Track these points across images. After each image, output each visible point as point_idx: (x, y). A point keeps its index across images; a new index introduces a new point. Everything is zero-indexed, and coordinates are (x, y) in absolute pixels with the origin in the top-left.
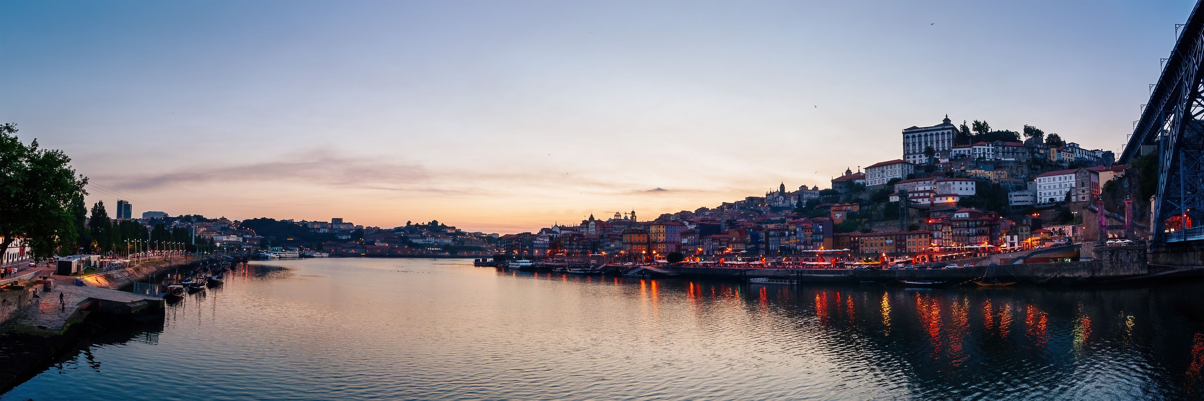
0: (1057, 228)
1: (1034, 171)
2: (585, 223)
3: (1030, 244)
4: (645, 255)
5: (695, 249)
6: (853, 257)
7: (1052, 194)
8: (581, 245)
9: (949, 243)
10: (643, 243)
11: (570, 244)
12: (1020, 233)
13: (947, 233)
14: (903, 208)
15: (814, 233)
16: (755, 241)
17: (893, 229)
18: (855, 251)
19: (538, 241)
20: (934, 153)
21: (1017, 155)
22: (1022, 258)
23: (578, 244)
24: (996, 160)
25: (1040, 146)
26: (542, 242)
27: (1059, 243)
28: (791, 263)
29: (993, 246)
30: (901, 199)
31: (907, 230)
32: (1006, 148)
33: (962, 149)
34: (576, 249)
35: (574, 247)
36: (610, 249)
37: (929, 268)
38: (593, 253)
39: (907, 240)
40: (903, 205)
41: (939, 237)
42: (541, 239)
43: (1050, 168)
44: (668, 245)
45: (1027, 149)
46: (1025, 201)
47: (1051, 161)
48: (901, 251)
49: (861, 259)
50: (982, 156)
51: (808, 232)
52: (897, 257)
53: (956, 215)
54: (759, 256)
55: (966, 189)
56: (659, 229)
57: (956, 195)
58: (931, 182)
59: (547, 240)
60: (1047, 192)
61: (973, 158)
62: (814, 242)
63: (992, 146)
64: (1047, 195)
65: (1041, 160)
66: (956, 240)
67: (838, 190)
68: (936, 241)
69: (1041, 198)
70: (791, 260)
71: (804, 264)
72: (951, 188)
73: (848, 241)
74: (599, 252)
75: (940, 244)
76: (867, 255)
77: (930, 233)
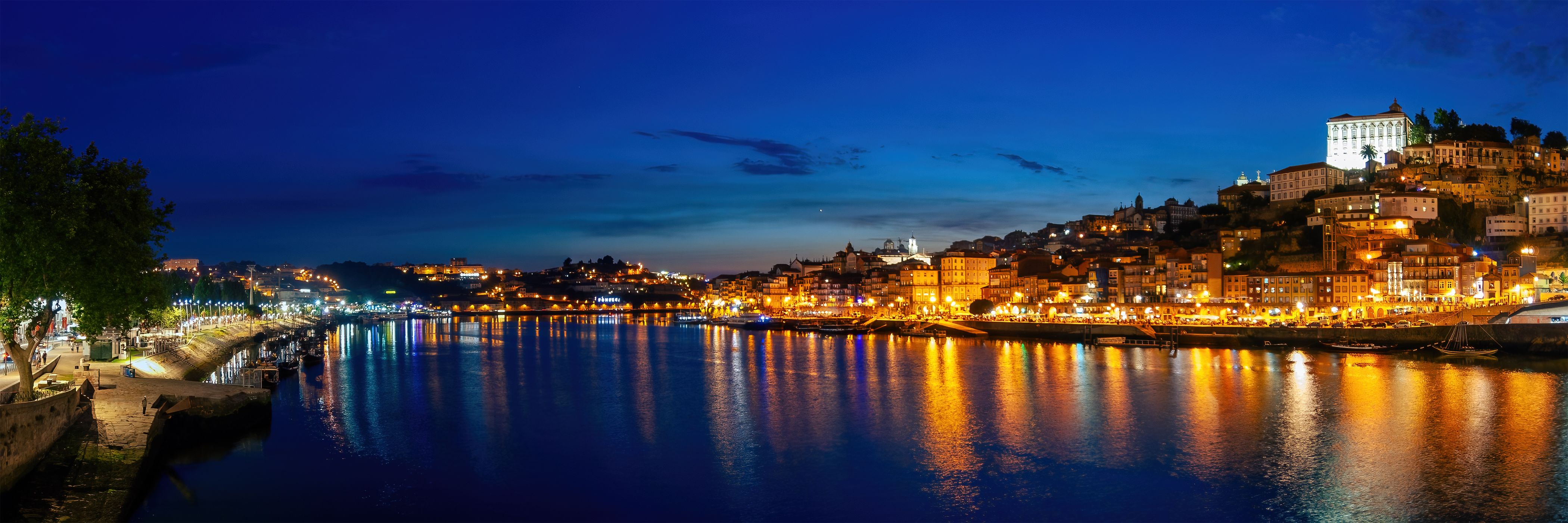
0: (1557, 272)
1: (1523, 186)
2: (842, 255)
3: (1518, 296)
4: (935, 304)
5: (1011, 294)
6: (1253, 308)
7: (1552, 221)
8: (836, 288)
9: (1398, 290)
10: (932, 285)
11: (820, 288)
12: (1503, 278)
13: (1395, 275)
14: (1330, 236)
15: (1193, 271)
16: (1104, 283)
17: (1313, 267)
18: (1254, 299)
19: (771, 285)
20: (1376, 154)
21: (1501, 161)
22: (1506, 315)
23: (832, 288)
24: (1468, 167)
25: (1535, 148)
26: (776, 285)
27: (1560, 294)
28: (1158, 316)
29: (1463, 296)
30: (1328, 223)
31: (1334, 269)
32: (1484, 151)
33: (1418, 150)
34: (828, 294)
35: (826, 291)
36: (881, 295)
37: (1368, 326)
38: (856, 301)
39: (1335, 284)
40: (1328, 231)
41: (1383, 280)
42: (774, 281)
43: (1549, 183)
44: (969, 287)
45: (1516, 153)
46: (1512, 230)
47: (1551, 172)
48: (1325, 300)
49: (1264, 311)
50: (1448, 160)
51: (1185, 270)
52: (1319, 308)
53: (1409, 247)
54: (1110, 306)
55: (1424, 209)
56: (954, 264)
57: (1409, 218)
58: (1371, 197)
59: (784, 282)
60: (1544, 218)
61: (1433, 163)
62: (1193, 285)
63: (1464, 146)
64: (1545, 221)
65: (1536, 170)
66: (1409, 286)
67: (1228, 205)
68: (1378, 285)
69: (1534, 227)
70: (1158, 312)
71: (1179, 318)
72: (1402, 206)
73: (1245, 284)
74: (864, 299)
75: (1385, 292)
76: (1274, 305)
77: (1369, 274)
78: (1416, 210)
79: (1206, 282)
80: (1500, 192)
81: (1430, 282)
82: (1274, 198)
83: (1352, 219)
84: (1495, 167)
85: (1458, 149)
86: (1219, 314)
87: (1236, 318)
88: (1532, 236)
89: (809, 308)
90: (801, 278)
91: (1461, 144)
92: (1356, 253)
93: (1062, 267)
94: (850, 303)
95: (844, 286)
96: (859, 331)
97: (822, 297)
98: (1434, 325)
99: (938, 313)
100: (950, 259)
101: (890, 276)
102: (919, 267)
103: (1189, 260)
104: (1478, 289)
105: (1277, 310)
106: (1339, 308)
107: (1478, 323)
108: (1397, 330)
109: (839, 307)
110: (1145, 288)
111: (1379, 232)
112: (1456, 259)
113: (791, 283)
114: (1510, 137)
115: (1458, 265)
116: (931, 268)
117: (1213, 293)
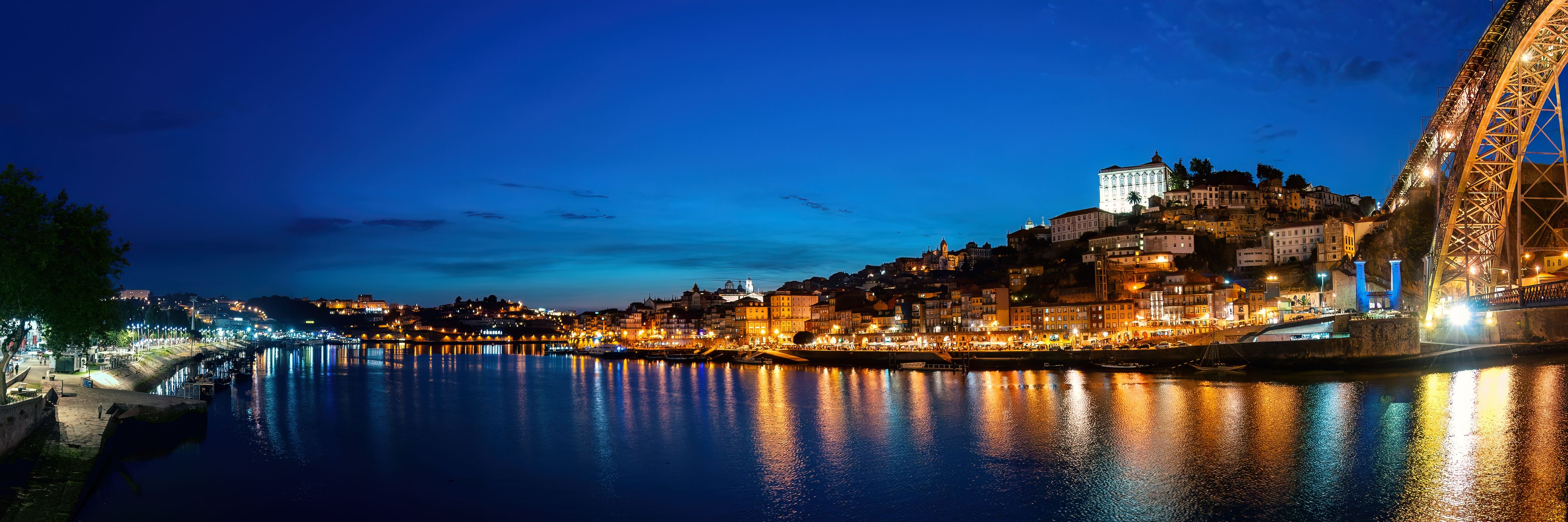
0: (1299, 296)
1: (1270, 222)
2: (687, 294)
3: (1264, 317)
4: (765, 336)
5: (830, 327)
6: (1035, 334)
7: (1294, 251)
8: (682, 323)
9: (1160, 316)
10: (763, 320)
11: (668, 323)
12: (1251, 302)
13: (1157, 303)
14: (1101, 271)
15: (984, 304)
16: (908, 315)
17: (1087, 298)
18: (1037, 327)
19: (627, 320)
20: (1140, 199)
21: (1249, 201)
22: (1254, 334)
23: (678, 322)
24: (1221, 207)
25: (1278, 189)
26: (632, 320)
27: (1301, 314)
28: (955, 343)
29: (1216, 319)
30: (1098, 259)
31: (1105, 299)
32: (1233, 193)
33: (1177, 194)
34: (675, 328)
35: (674, 325)
36: (719, 329)
37: (1134, 347)
38: (698, 334)
39: (1106, 312)
40: (1099, 266)
41: (1147, 308)
42: (630, 317)
43: (1290, 219)
44: (795, 321)
45: (1261, 194)
46: (1259, 261)
47: (1292, 209)
48: (1098, 326)
49: (1045, 336)
50: (1203, 203)
51: (977, 302)
52: (1092, 334)
53: (1168, 278)
54: (914, 335)
55: (1182, 245)
56: (782, 301)
57: (1169, 253)
58: (1136, 237)
59: (638, 317)
60: (1287, 249)
61: (1190, 205)
62: (984, 316)
63: (1216, 190)
64: (1287, 252)
65: (1279, 208)
66: (1169, 312)
67: (1016, 247)
68: (1142, 312)
69: (1279, 257)
70: (954, 340)
71: (972, 344)
72: (1163, 243)
73: (1029, 314)
74: (705, 332)
75: (1148, 317)
76: (1054, 332)
77: (1135, 302)
78: (1175, 246)
79: (995, 313)
80: (1248, 228)
81: (1187, 308)
82: (1054, 240)
83: (1121, 256)
84: (1243, 207)
85: (1211, 192)
86: (1007, 340)
87: (1021, 343)
88: (1277, 265)
89: (659, 340)
90: (654, 315)
91: (1213, 188)
92: (1124, 284)
93: (875, 302)
94: (694, 335)
95: (688, 321)
96: (701, 359)
97: (671, 330)
98: (1190, 345)
99: (768, 342)
100: (778, 297)
101: (727, 312)
102: (751, 304)
103: (980, 294)
104: (1229, 313)
105: (1057, 336)
106: (1109, 332)
107: (1230, 342)
108: (1158, 351)
109: (684, 339)
110: (944, 320)
111: (1144, 266)
112: (1209, 287)
113: (644, 319)
114: (1256, 181)
115: (1211, 292)
116: (762, 305)
117: (1002, 322)
